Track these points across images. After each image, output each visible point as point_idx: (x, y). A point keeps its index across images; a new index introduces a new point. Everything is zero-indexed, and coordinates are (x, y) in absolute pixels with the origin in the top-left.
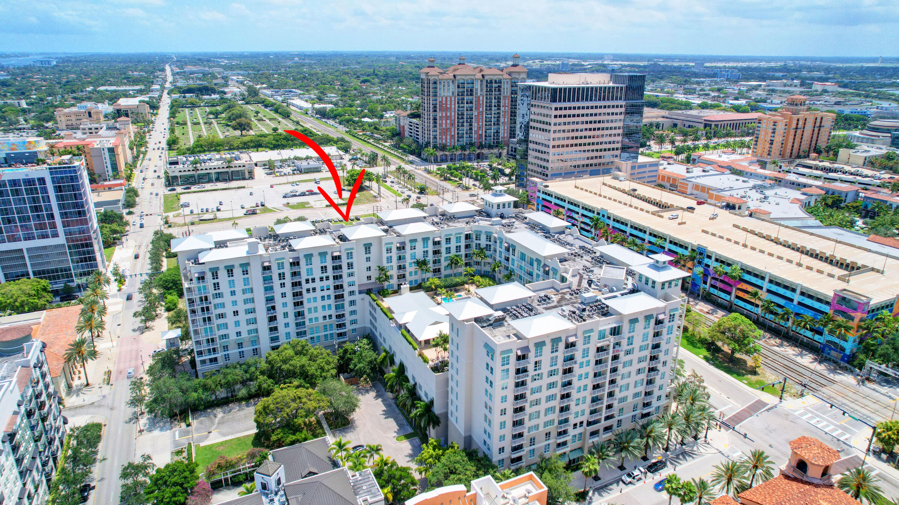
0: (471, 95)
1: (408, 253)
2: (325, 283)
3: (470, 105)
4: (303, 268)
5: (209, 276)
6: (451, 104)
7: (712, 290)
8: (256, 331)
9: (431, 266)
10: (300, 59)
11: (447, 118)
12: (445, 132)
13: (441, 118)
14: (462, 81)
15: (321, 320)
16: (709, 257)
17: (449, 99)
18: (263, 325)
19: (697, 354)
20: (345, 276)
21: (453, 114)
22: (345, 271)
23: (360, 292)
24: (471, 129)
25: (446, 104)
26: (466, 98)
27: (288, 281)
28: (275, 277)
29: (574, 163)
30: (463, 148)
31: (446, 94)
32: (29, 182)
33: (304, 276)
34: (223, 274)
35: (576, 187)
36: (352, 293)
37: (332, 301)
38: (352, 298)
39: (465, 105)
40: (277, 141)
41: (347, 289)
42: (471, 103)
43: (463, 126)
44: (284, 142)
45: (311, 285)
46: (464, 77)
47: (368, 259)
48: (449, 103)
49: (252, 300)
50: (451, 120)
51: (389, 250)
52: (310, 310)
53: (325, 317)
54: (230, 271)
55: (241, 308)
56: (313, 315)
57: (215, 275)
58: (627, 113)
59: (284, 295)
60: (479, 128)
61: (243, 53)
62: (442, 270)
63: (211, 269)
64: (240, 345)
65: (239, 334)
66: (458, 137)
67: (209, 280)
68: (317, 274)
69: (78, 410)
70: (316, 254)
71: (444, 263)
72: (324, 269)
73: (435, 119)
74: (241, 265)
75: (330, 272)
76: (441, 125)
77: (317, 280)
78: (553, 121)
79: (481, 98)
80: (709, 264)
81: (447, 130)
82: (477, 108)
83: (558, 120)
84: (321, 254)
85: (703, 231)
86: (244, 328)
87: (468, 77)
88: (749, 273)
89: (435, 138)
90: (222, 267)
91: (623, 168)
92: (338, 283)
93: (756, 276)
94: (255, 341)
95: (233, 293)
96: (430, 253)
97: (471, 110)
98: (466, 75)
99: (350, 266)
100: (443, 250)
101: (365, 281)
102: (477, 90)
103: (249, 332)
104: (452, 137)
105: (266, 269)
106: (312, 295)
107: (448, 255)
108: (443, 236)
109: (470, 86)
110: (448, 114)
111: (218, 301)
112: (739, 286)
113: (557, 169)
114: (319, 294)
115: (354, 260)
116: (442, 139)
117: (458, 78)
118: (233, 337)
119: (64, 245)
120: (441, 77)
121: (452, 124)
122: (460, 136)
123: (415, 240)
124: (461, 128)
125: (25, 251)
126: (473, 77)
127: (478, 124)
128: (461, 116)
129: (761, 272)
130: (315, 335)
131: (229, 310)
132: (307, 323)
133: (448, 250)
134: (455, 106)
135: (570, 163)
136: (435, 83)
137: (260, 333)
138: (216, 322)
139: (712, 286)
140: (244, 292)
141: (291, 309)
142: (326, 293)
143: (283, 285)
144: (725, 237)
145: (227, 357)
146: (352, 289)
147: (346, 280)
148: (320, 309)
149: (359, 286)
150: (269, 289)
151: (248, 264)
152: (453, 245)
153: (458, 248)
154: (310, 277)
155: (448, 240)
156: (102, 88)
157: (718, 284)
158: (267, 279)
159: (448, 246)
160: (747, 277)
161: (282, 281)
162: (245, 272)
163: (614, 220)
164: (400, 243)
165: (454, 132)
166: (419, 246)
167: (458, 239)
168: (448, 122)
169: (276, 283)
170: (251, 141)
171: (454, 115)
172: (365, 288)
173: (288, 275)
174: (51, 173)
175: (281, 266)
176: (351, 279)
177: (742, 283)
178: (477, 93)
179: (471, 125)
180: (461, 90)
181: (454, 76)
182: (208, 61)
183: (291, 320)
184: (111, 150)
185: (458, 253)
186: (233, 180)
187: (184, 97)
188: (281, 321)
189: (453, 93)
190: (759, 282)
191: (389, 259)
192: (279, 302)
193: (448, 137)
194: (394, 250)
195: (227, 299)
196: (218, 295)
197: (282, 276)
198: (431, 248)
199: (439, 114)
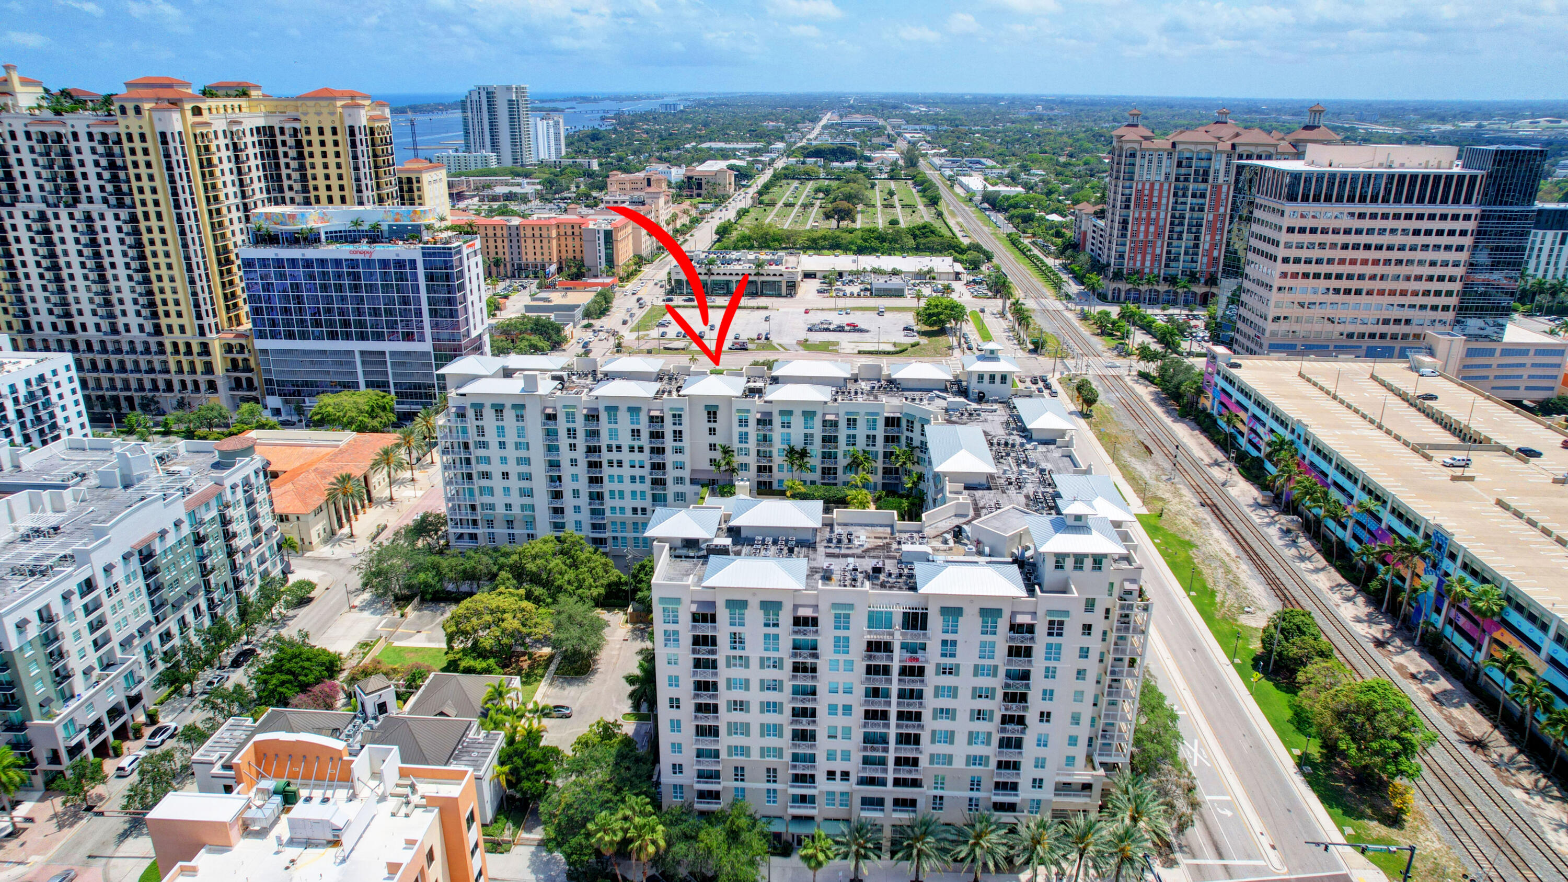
0: (1205, 181)
1: (777, 433)
2: (637, 456)
3: (1201, 201)
4: (604, 426)
5: (470, 413)
6: (1160, 197)
7: (1449, 630)
8: (532, 508)
9: (815, 460)
10: (1044, 108)
11: (1149, 220)
12: (1142, 247)
13: (1138, 221)
14: (1188, 155)
15: (629, 514)
16: (1453, 557)
17: (1157, 186)
18: (542, 501)
19: (1288, 745)
20: (669, 451)
21: (1162, 215)
22: (669, 442)
23: (693, 482)
24: (1196, 246)
25: (1151, 195)
26: (1191, 186)
27: (581, 442)
28: (563, 433)
29: (1350, 328)
30: (1171, 280)
31: (1153, 177)
32: (400, 264)
33: (604, 441)
34: (489, 414)
35: (1301, 375)
36: (679, 480)
37: (646, 487)
38: (680, 488)
39: (1189, 200)
40: (865, 240)
41: (671, 474)
42: (1203, 196)
43: (1180, 238)
44: (876, 244)
45: (615, 456)
46: (1192, 147)
47: (712, 431)
48: (1156, 193)
49: (528, 461)
50: (1157, 226)
51: (743, 422)
52: (612, 493)
53: (635, 510)
54: (499, 410)
55: (513, 469)
56: (617, 503)
57: (479, 415)
58: (1480, 233)
59: (574, 462)
60: (1213, 246)
61: (962, 95)
62: (840, 472)
63: (473, 405)
64: (510, 523)
65: (508, 506)
66: (1168, 259)
67: (471, 422)
68: (625, 440)
69: (321, 564)
70: (623, 408)
71: (842, 462)
72: (636, 433)
73: (1125, 222)
74: (515, 406)
75: (645, 440)
76: (1135, 234)
77: (625, 449)
78: (1284, 237)
79: (1225, 189)
80: (1450, 571)
81: (1146, 243)
82: (1215, 207)
83: (1296, 238)
84: (630, 409)
85: (1499, 503)
86: (516, 500)
87: (1200, 147)
88: (1519, 608)
89: (1121, 256)
90: (488, 404)
91: (1441, 348)
92: (657, 459)
93: (1532, 618)
94: (530, 523)
95: (502, 445)
96: (818, 440)
97: (1201, 210)
98: (1196, 143)
99: (678, 435)
100: (842, 440)
101: (706, 466)
102: (1217, 172)
103: (523, 507)
104: (1156, 258)
105: (552, 417)
106: (615, 471)
107: (851, 448)
108: (842, 413)
109: (1204, 164)
110: (1153, 215)
111: (481, 452)
112: (1497, 635)
113: (1285, 336)
114: (626, 471)
115: (685, 428)
116: (1135, 260)
117: (1179, 147)
118: (500, 510)
119: (427, 354)
120: (1145, 144)
121: (1159, 235)
122: (1172, 259)
123: (790, 413)
124: (1175, 243)
125: (357, 355)
126: (1211, 148)
127: (1213, 238)
128: (1177, 220)
129: (1544, 611)
130: (619, 534)
131: (496, 469)
132: (608, 513)
133: (852, 440)
134: (1168, 201)
135: (1340, 328)
136: (1133, 155)
137: (538, 514)
138: (478, 483)
139: (1450, 622)
140: (518, 446)
141: (583, 486)
142: (637, 472)
143: (573, 447)
144: (1540, 525)
145: (492, 537)
146: (679, 473)
147: (670, 458)
148: (628, 495)
149: (693, 471)
150: (552, 448)
151: (523, 407)
152: (861, 431)
153: (872, 439)
154: (614, 443)
155: (852, 422)
156: (705, 145)
157: (1462, 621)
158: (551, 434)
159: (851, 432)
160: (1515, 618)
161: (572, 441)
162: (520, 418)
163: (1314, 448)
164: (763, 413)
165: (1160, 248)
166: (797, 421)
167: (873, 424)
168: (1152, 229)
169: (564, 441)
170: (824, 238)
171: (1164, 217)
172: (706, 477)
173: (581, 434)
174: (424, 254)
175: (570, 417)
176: (678, 457)
177: (1503, 630)
178: (1216, 179)
179: (1197, 238)
180: (1183, 171)
181: (1174, 145)
182: (895, 107)
183: (584, 501)
184: (609, 235)
185: (871, 449)
186: (762, 295)
187: (804, 163)
188: (568, 501)
189: (1167, 175)
190: (1534, 634)
191: (744, 438)
192: (566, 471)
193: (1148, 257)
194: (752, 423)
195: (494, 452)
196: (484, 445)
197: (572, 433)
198: (817, 432)
199: (1133, 214)
